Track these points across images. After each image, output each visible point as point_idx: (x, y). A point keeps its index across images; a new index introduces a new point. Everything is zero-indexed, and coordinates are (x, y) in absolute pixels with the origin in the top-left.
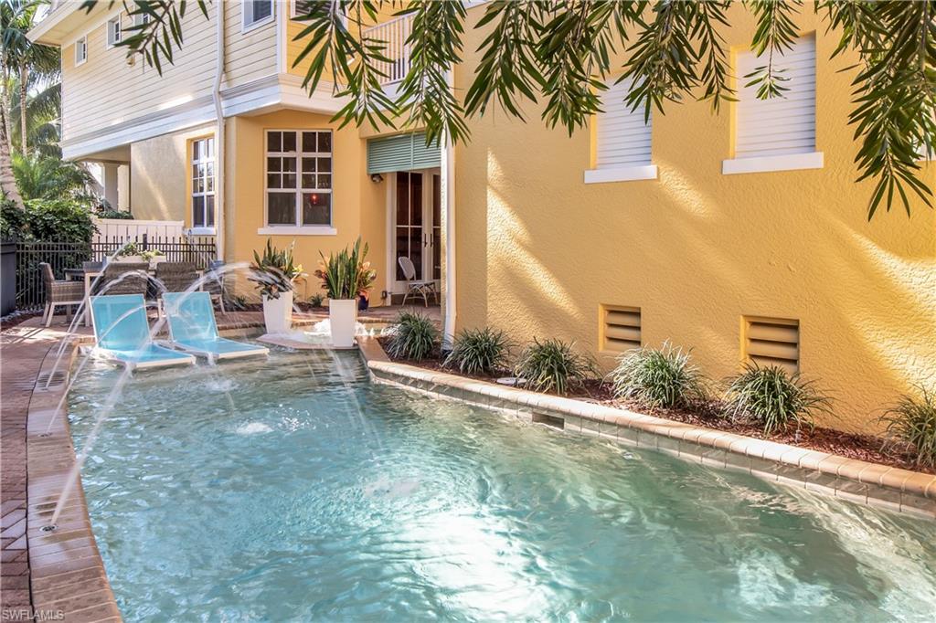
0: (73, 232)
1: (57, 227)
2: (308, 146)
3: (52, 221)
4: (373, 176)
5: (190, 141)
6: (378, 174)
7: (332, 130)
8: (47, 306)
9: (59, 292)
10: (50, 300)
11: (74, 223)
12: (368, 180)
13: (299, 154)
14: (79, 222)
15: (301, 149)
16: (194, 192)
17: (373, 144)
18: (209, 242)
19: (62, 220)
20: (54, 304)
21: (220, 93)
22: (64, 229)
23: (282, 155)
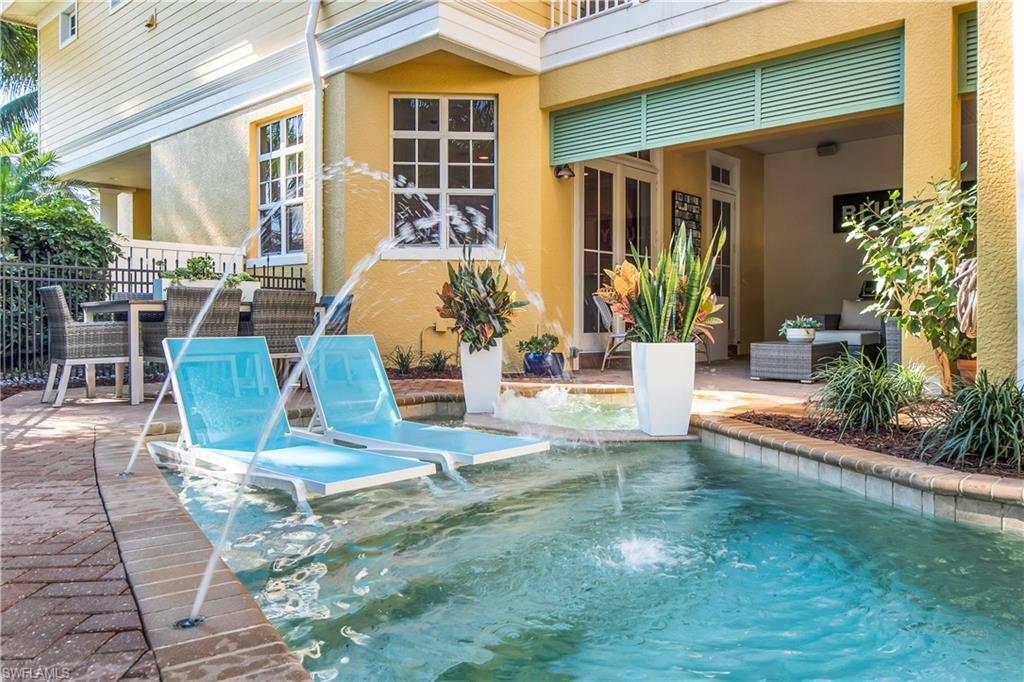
0: (84, 252)
1: (56, 243)
2: (458, 124)
3: (48, 233)
4: (558, 169)
5: (256, 124)
6: (566, 166)
7: (497, 96)
8: (54, 367)
9: (80, 340)
10: (61, 355)
11: (85, 238)
12: (550, 174)
13: (444, 135)
14: (91, 238)
15: (447, 127)
16: (262, 204)
17: (561, 117)
18: (297, 274)
19: (65, 232)
20: (69, 363)
21: (316, 37)
22: (68, 247)
23: (417, 135)
